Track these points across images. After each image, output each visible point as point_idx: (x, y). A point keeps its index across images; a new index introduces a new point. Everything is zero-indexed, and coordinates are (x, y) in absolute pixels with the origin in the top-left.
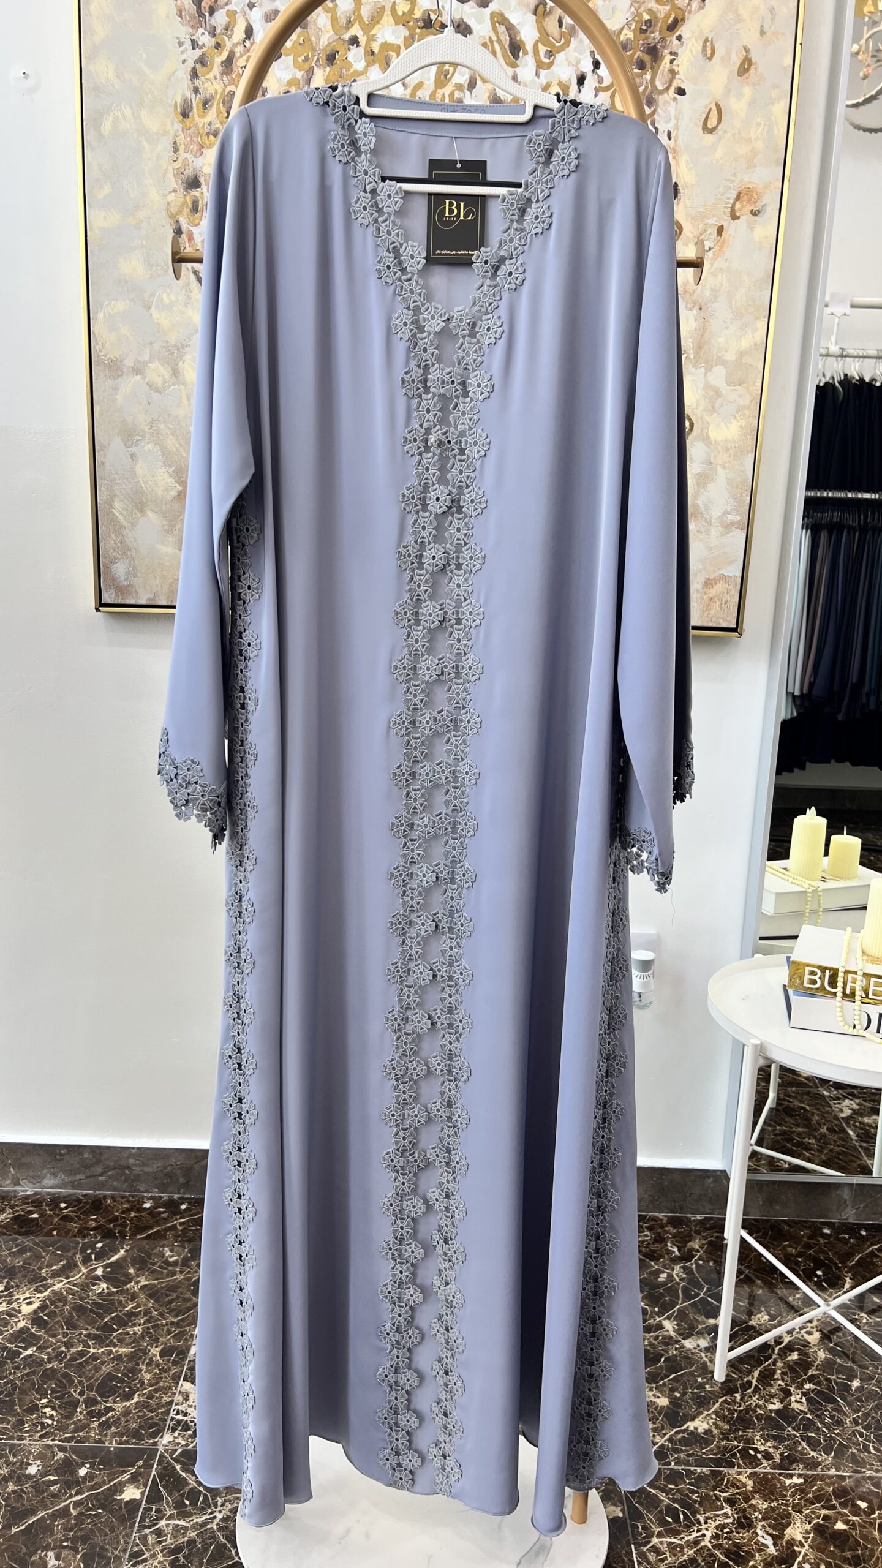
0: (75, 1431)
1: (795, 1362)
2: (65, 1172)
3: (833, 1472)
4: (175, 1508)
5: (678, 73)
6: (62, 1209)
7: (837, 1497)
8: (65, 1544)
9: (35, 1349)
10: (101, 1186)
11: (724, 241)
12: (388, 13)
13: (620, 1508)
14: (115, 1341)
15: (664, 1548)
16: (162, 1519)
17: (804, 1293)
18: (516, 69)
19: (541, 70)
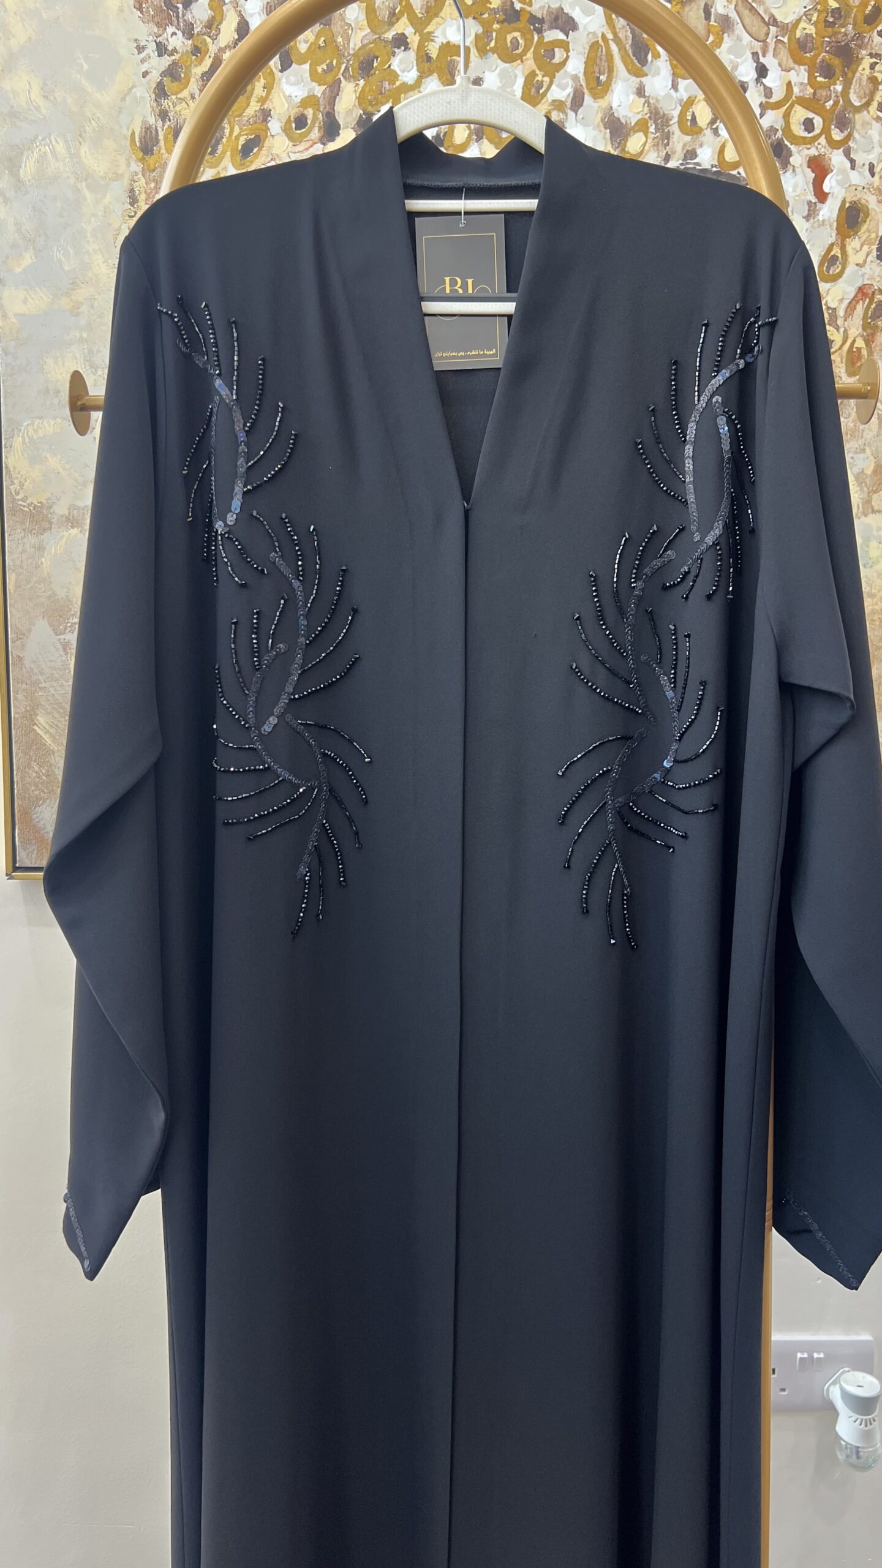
18: (644, 79)
19: (680, 80)
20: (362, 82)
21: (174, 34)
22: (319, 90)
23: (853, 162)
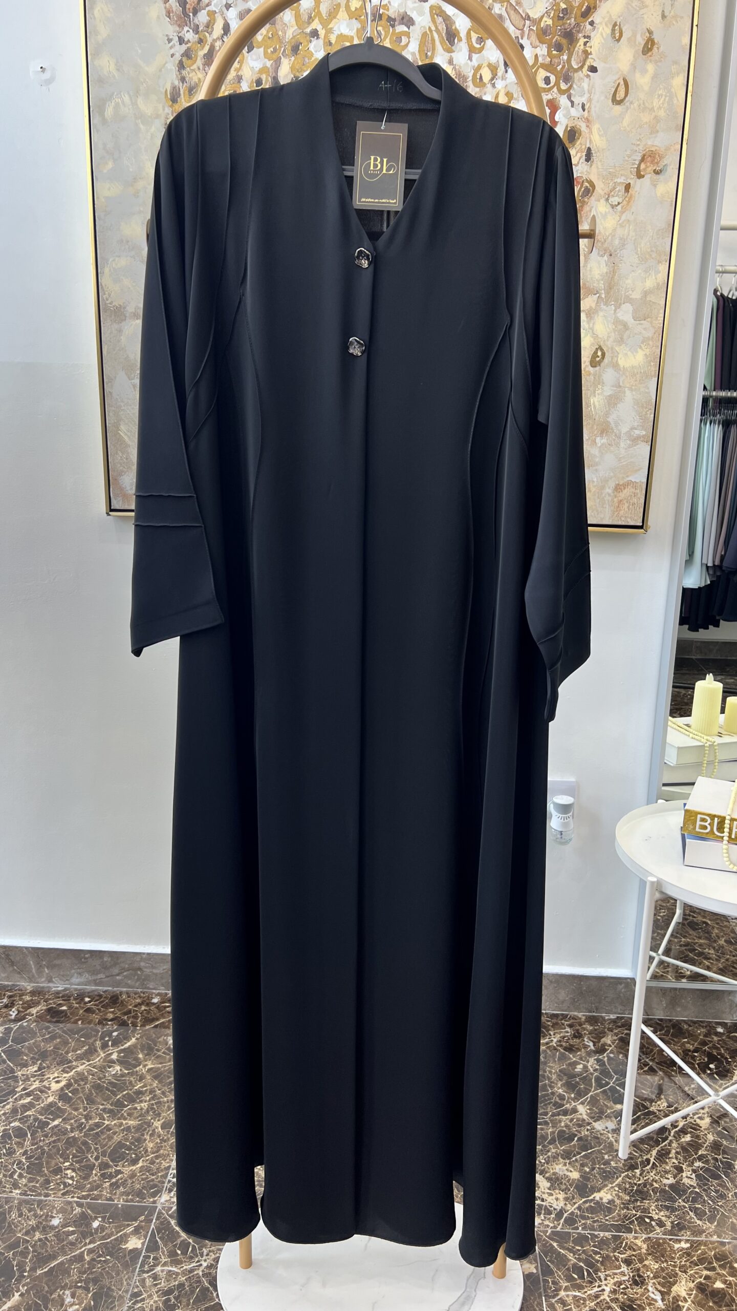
0: (91, 1190)
1: (688, 1143)
2: (89, 972)
3: (715, 1238)
4: (169, 1257)
5: (591, 53)
6: (86, 1003)
7: (717, 1259)
8: (79, 1284)
9: (61, 1120)
10: (118, 984)
11: (631, 197)
12: (343, 9)
13: (534, 1265)
14: (125, 1114)
15: (569, 1300)
16: (158, 1265)
17: (698, 1084)
18: (452, 54)
19: (473, 54)
20: (293, 58)
21: (188, 31)
22: (269, 64)
23: (572, 103)
